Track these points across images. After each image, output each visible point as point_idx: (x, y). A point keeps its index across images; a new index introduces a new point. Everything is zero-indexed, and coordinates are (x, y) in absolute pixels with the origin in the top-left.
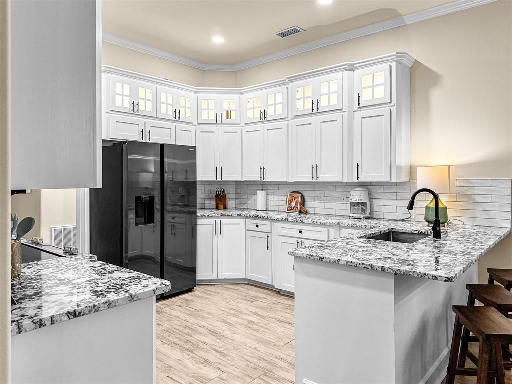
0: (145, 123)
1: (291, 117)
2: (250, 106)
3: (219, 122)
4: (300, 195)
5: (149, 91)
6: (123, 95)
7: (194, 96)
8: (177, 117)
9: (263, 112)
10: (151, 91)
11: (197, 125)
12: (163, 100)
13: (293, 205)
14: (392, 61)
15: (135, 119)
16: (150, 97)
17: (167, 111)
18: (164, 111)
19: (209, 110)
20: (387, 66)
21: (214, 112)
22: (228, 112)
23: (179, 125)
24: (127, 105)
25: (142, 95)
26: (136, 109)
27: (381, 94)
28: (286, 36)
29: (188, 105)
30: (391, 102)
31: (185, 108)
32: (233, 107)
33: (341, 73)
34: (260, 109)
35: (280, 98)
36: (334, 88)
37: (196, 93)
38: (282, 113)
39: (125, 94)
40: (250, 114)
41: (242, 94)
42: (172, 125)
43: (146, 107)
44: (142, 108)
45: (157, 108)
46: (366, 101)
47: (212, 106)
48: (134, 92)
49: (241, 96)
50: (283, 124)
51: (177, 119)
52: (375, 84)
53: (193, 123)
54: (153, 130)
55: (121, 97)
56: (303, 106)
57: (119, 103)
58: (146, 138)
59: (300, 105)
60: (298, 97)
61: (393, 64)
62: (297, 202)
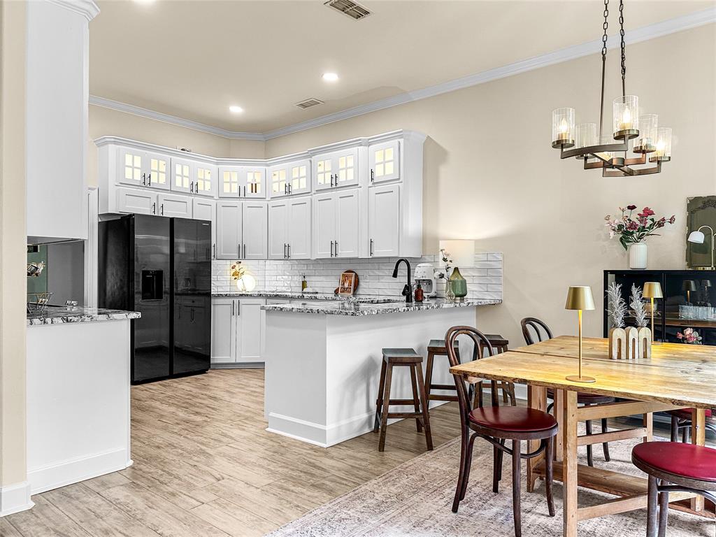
0: (158, 197)
1: (313, 192)
2: (275, 179)
3: (242, 195)
4: (354, 274)
5: (162, 163)
6: (133, 167)
7: (215, 167)
8: (194, 189)
9: (287, 185)
10: (164, 163)
11: (217, 198)
12: (178, 171)
13: (346, 285)
14: (401, 137)
15: (146, 192)
16: (163, 169)
17: (182, 183)
18: (178, 183)
19: (230, 182)
20: (395, 142)
21: (236, 184)
22: (252, 184)
23: (197, 198)
24: (138, 177)
25: (154, 167)
26: (147, 182)
27: (390, 170)
28: (306, 107)
29: (208, 177)
30: (399, 179)
31: (204, 180)
32: (258, 180)
33: (356, 148)
34: (285, 182)
35: (303, 172)
36: (351, 163)
37: (217, 164)
38: (305, 187)
39: (135, 166)
40: (275, 187)
41: (268, 165)
42: (188, 199)
43: (158, 179)
44: (154, 180)
45: (171, 180)
46: (378, 177)
47: (235, 178)
48: (146, 163)
49: (267, 168)
50: (306, 198)
51: (194, 192)
52: (386, 160)
53: (213, 197)
54: (165, 204)
55: (131, 169)
56: (324, 180)
57: (128, 175)
58: (158, 212)
59: (320, 179)
60: (319, 171)
61: (402, 140)
62: (350, 282)
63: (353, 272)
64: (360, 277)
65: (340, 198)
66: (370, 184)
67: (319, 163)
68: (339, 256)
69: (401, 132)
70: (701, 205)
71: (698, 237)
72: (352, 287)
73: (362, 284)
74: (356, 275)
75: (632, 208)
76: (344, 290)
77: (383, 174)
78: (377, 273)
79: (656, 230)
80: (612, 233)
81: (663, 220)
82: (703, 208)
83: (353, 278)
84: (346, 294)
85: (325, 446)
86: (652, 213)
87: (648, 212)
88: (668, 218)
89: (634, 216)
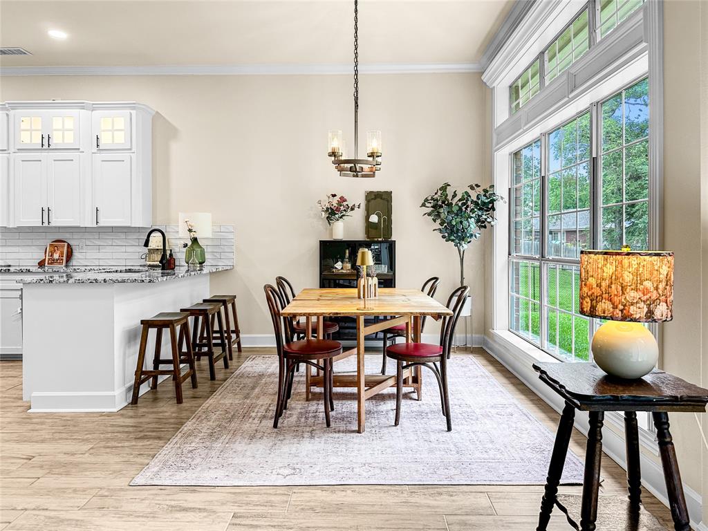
1: (12, 150)
4: (66, 244)
13: (56, 256)
20: (126, 112)
27: (120, 139)
30: (131, 149)
33: (78, 110)
36: (69, 124)
46: (106, 144)
52: (115, 128)
56: (28, 138)
59: (25, 137)
60: (23, 127)
61: (134, 112)
62: (62, 253)
63: (65, 242)
64: (73, 247)
65: (55, 160)
66: (95, 149)
67: (22, 119)
68: (52, 224)
69: (134, 104)
70: (373, 197)
71: (374, 219)
72: (64, 258)
73: (76, 254)
74: (69, 246)
75: (334, 196)
76: (53, 261)
77: (111, 142)
78: (98, 243)
79: (349, 213)
80: (323, 213)
81: (354, 205)
82: (375, 199)
83: (66, 248)
84: (56, 267)
85: (115, 410)
86: (345, 201)
87: (343, 199)
88: (357, 205)
89: (335, 201)
